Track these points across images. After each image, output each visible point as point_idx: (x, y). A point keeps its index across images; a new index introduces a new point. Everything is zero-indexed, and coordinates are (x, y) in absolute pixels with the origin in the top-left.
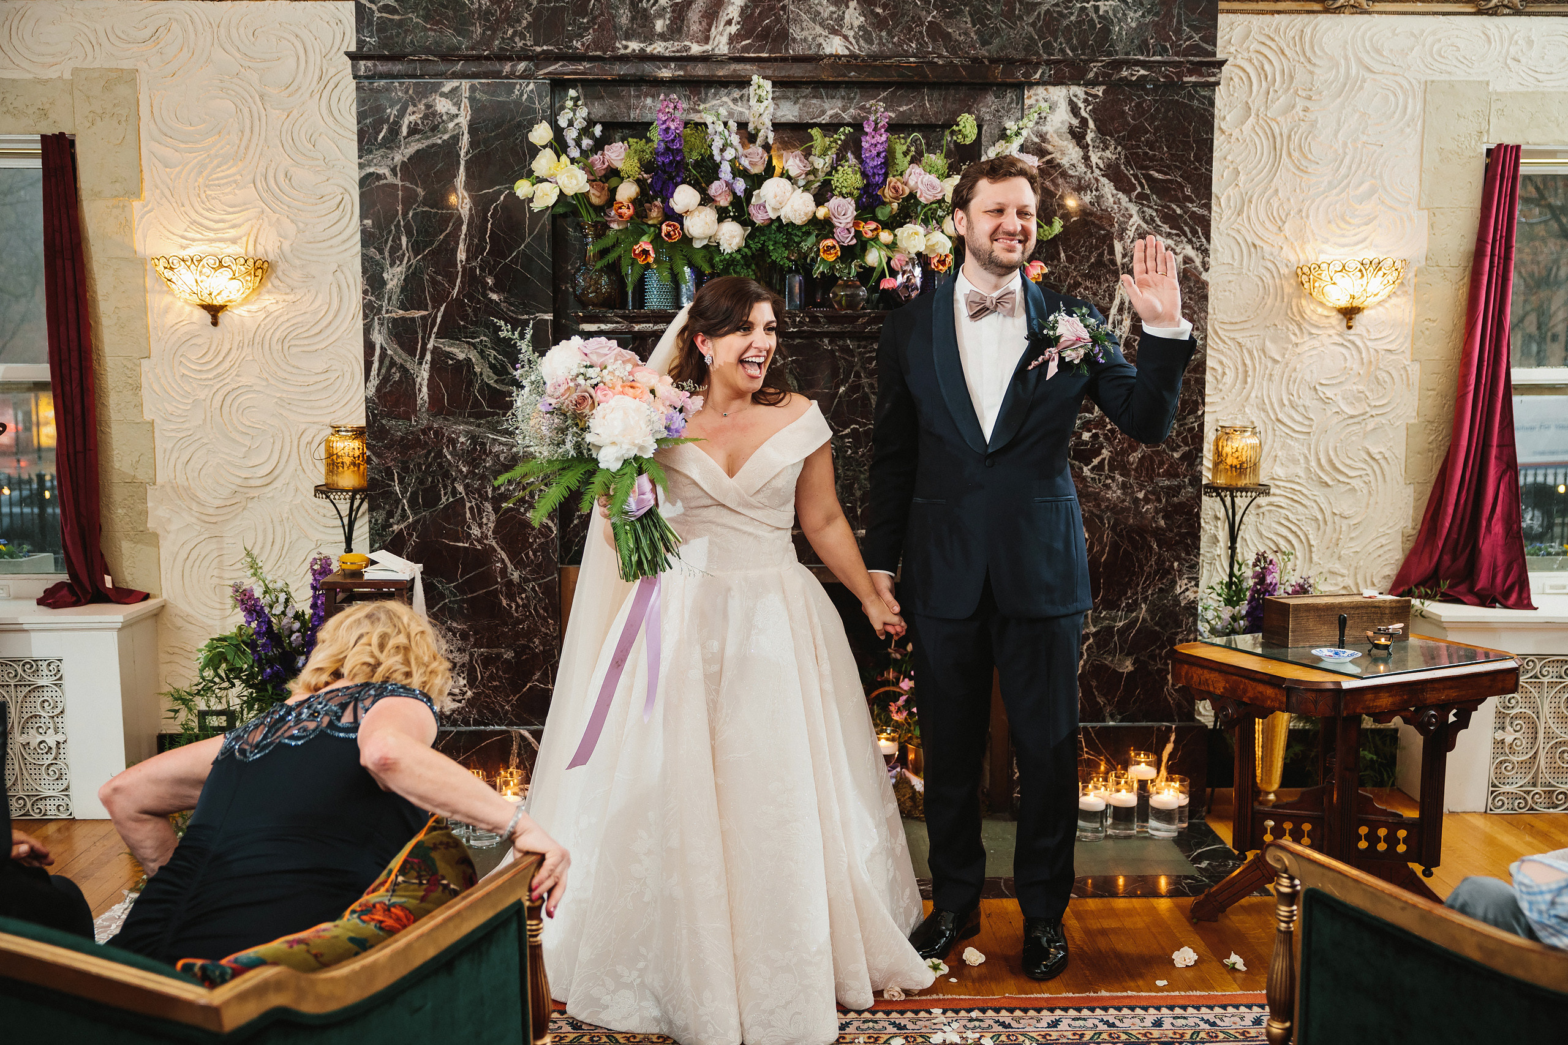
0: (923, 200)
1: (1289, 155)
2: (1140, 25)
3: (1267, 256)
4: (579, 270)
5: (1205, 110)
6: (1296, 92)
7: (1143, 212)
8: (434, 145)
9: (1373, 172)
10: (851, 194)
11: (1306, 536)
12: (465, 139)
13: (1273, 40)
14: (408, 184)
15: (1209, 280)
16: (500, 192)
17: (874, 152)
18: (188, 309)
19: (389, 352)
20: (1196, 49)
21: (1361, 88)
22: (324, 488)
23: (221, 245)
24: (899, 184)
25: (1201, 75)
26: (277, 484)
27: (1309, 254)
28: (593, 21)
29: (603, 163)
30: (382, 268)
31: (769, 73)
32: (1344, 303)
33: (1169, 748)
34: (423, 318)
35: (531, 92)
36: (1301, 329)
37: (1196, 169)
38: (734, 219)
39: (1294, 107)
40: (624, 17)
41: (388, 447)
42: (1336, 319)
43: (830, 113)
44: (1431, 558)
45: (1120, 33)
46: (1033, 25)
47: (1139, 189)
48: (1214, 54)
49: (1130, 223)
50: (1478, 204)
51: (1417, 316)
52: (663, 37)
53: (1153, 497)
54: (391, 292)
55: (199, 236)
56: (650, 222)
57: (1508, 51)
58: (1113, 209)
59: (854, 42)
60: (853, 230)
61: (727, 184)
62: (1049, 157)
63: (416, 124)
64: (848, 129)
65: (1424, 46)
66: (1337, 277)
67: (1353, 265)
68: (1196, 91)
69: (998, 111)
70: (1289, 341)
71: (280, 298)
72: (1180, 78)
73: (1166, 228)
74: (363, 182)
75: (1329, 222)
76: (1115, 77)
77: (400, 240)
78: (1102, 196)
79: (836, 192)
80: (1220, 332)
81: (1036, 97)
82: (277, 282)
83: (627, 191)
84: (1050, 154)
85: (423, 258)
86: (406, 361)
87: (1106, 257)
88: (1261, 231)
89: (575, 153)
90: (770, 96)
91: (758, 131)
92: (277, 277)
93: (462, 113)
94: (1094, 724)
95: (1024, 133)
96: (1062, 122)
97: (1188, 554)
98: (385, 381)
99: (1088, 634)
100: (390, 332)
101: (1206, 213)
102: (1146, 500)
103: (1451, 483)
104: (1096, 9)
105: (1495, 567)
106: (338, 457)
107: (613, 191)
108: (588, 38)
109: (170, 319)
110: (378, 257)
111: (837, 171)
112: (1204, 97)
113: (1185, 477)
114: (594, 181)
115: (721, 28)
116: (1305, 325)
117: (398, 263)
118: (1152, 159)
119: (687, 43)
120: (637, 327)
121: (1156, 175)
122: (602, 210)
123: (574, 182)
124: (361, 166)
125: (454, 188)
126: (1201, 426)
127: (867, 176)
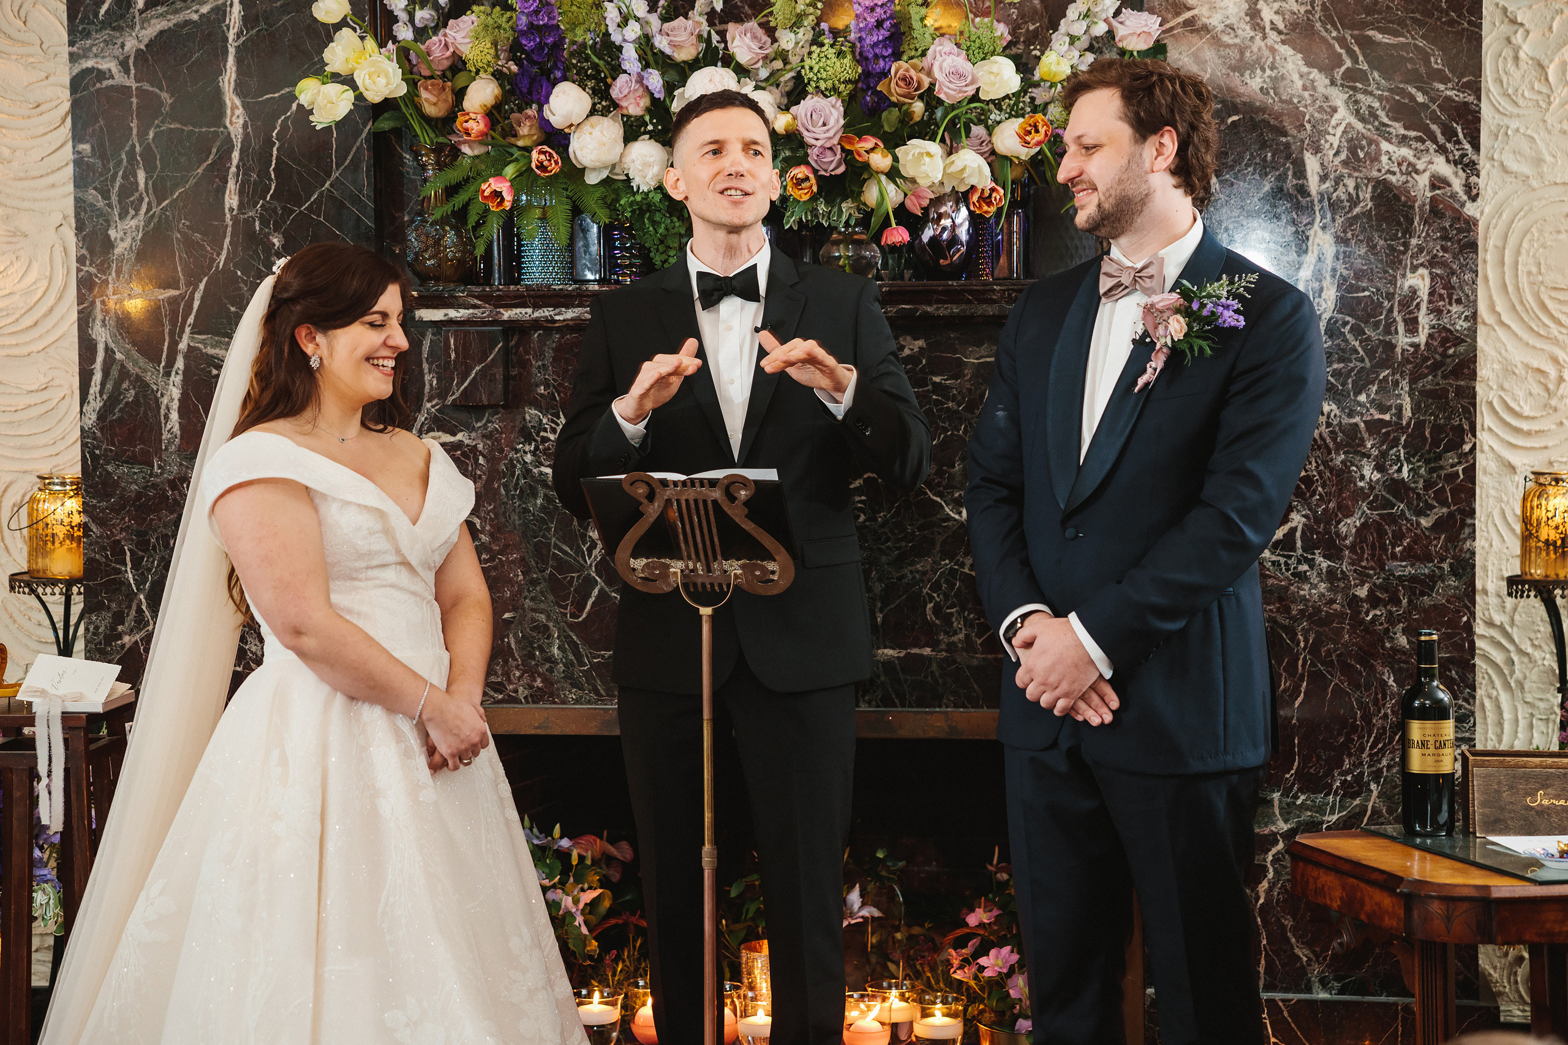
0: (942, 96)
4: (412, 221)
7: (1356, 102)
8: (187, 23)
10: (835, 89)
14: (146, 86)
15: (1478, 216)
16: (287, 100)
17: (872, 20)
19: (119, 356)
22: (26, 578)
24: (913, 73)
29: (446, 46)
30: (108, 221)
34: (172, 300)
37: (1453, 22)
41: (117, 510)
47: (1348, 63)
49: (1333, 122)
53: (1384, 596)
54: (121, 259)
56: (520, 143)
58: (1301, 98)
61: (640, 80)
62: (1187, 15)
73: (1398, 128)
74: (77, 84)
77: (135, 176)
78: (1283, 78)
79: (810, 89)
80: (1550, 305)
83: (481, 94)
84: (1189, 9)
85: (170, 205)
86: (145, 371)
87: (1291, 182)
94: (1290, 996)
99: (1274, 834)
101: (1471, 99)
102: (1373, 600)
106: (47, 524)
107: (460, 94)
110: (101, 203)
113: (1443, 560)
114: (432, 77)
117: (132, 212)
120: (507, 314)
121: (1379, 37)
122: (446, 123)
123: (382, 81)
124: (73, 58)
125: (218, 94)
126: (1471, 471)
127: (867, 59)
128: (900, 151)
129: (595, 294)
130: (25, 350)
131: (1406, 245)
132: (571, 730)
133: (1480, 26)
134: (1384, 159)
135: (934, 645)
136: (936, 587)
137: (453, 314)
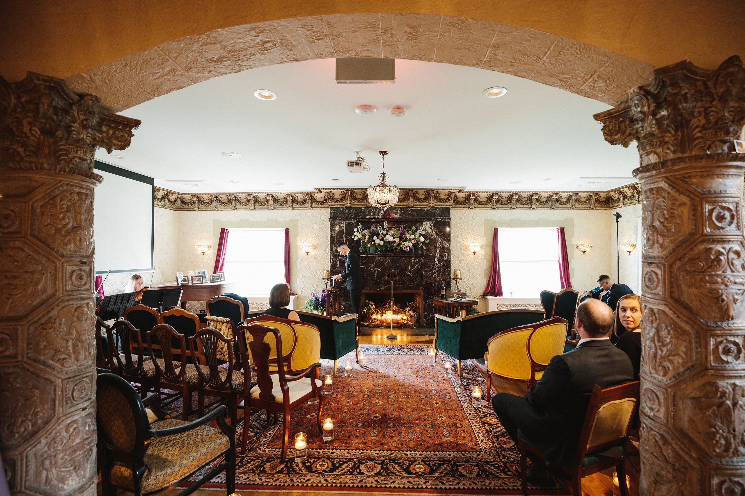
0: (408, 238)
2: (439, 213)
3: (462, 244)
8: (340, 231)
9: (477, 232)
12: (345, 230)
13: (461, 213)
14: (336, 236)
15: (451, 248)
16: (349, 237)
17: (401, 231)
18: (304, 253)
19: (333, 260)
20: (447, 216)
21: (474, 220)
22: (323, 279)
23: (309, 244)
24: (405, 236)
25: (448, 220)
26: (316, 278)
27: (468, 244)
29: (364, 233)
31: (387, 220)
32: (473, 251)
35: (354, 223)
36: (467, 255)
38: (382, 241)
40: (367, 213)
42: (473, 254)
43: (396, 225)
44: (488, 290)
46: (424, 213)
47: (440, 236)
48: (450, 217)
49: (439, 240)
50: (493, 236)
51: (484, 253)
52: (372, 215)
53: (443, 280)
55: (306, 242)
56: (370, 241)
57: (496, 215)
59: (399, 215)
60: (399, 242)
61: (381, 236)
63: (338, 228)
64: (398, 228)
65: (483, 214)
66: (472, 248)
67: (474, 246)
69: (419, 226)
70: (465, 257)
72: (445, 220)
73: (444, 241)
74: (330, 236)
75: (470, 240)
76: (436, 220)
77: (335, 243)
78: (435, 237)
79: (396, 237)
81: (425, 223)
82: (318, 249)
83: (367, 237)
84: (427, 231)
86: (336, 261)
89: (360, 232)
90: (387, 223)
91: (386, 228)
93: (344, 226)
95: (423, 228)
96: (429, 227)
97: (449, 288)
98: (333, 263)
100: (333, 256)
101: (450, 239)
104: (433, 211)
105: (498, 291)
108: (362, 216)
109: (301, 254)
110: (332, 246)
111: (396, 234)
112: (449, 223)
113: (448, 277)
114: (363, 236)
118: (442, 231)
119: (375, 216)
120: (368, 256)
121: (442, 234)
122: (364, 240)
123: (359, 236)
125: (343, 236)
126: (450, 269)
127: (401, 235)
128: (405, 243)
129: (376, 254)
131: (445, 251)
134: (443, 244)
135: (405, 284)
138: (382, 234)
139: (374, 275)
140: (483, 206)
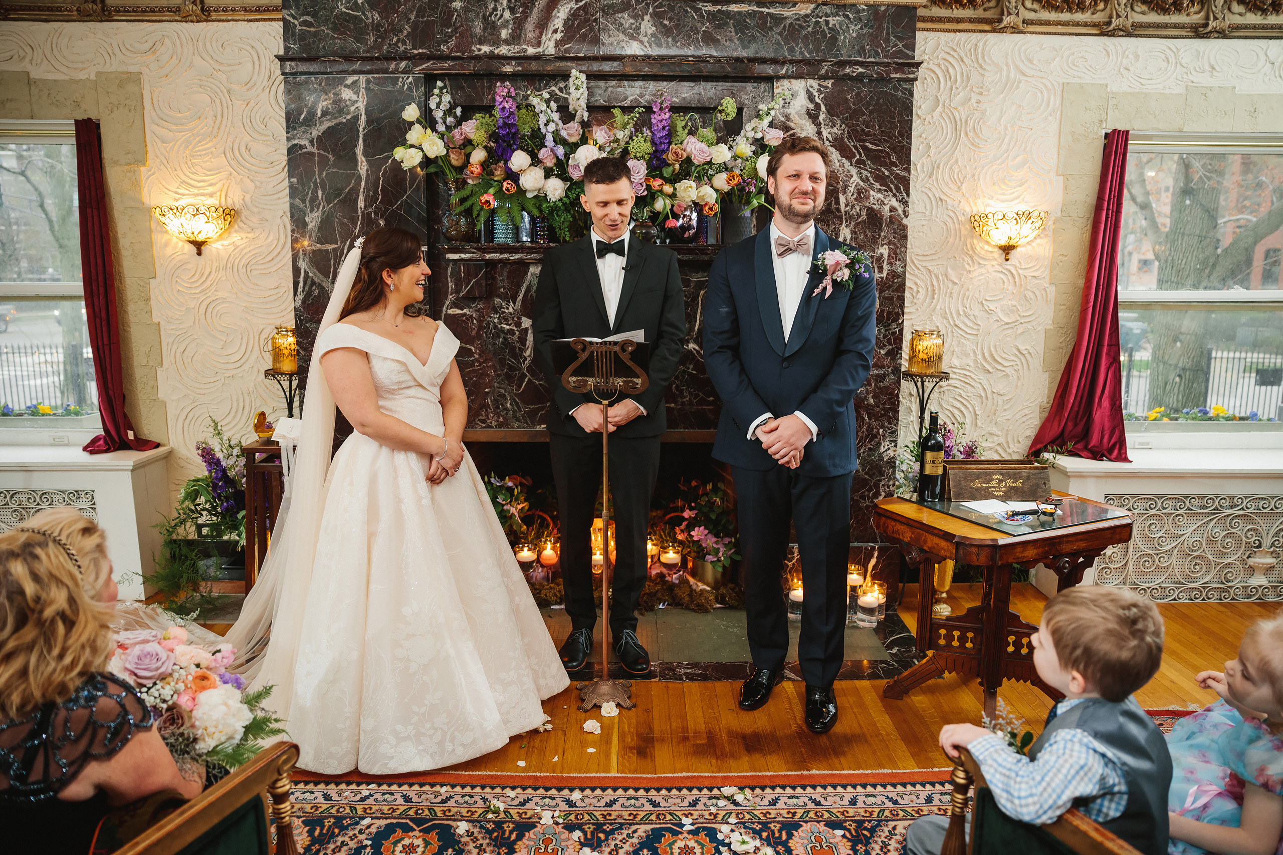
0: (695, 162)
1: (966, 134)
2: (859, 35)
3: (949, 207)
4: (444, 214)
5: (907, 99)
6: (972, 90)
7: (861, 173)
8: (341, 123)
9: (1025, 148)
10: (643, 157)
11: (973, 407)
12: (363, 119)
13: (955, 51)
14: (322, 152)
15: (908, 224)
16: (389, 157)
17: (660, 126)
18: (181, 244)
19: (311, 275)
20: (899, 54)
21: (1018, 87)
22: (272, 372)
23: (203, 198)
24: (679, 150)
25: (904, 73)
26: (246, 367)
27: (979, 206)
28: (455, 30)
29: (461, 134)
30: (305, 214)
31: (584, 68)
32: (1003, 242)
33: (873, 561)
34: (334, 249)
35: (411, 83)
36: (973, 261)
37: (900, 142)
38: (557, 176)
39: (970, 100)
40: (478, 28)
42: (998, 255)
43: (630, 98)
44: (1059, 425)
45: (844, 41)
46: (780, 34)
47: (858, 157)
48: (913, 58)
49: (851, 181)
50: (1098, 172)
51: (1054, 252)
52: (507, 42)
54: (311, 231)
55: (187, 192)
56: (496, 179)
57: (1121, 63)
58: (838, 171)
59: (647, 45)
60: (644, 185)
61: (552, 150)
62: (792, 132)
63: (327, 108)
64: (641, 110)
65: (1062, 57)
66: (999, 224)
67: (1011, 215)
68: (900, 85)
69: (755, 98)
70: (965, 269)
71: (244, 235)
72: (888, 75)
73: (877, 185)
74: (290, 151)
75: (994, 184)
76: (841, 73)
77: (317, 193)
79: (632, 157)
80: (916, 262)
81: (783, 87)
82: (242, 225)
83: (478, 156)
85: (333, 206)
86: (322, 281)
87: (834, 206)
88: (945, 189)
89: (441, 128)
90: (585, 85)
91: (577, 111)
92: (241, 221)
93: (361, 99)
95: (773, 113)
96: (802, 106)
97: (890, 423)
98: (308, 295)
100: (311, 259)
101: (906, 175)
103: (1075, 371)
104: (827, 23)
105: (1103, 431)
106: (280, 349)
107: (468, 156)
108: (452, 43)
109: (169, 251)
111: (633, 140)
112: (906, 89)
113: (889, 367)
114: (455, 148)
115: (549, 35)
116: (976, 257)
117: (316, 209)
118: (867, 134)
119: (524, 47)
120: (488, 256)
121: (870, 146)
122: (460, 169)
123: (435, 148)
124: (288, 139)
125: (355, 155)
126: (901, 331)
127: (656, 144)
128: (677, 185)
129: (529, 248)
130: (268, 271)
131: (879, 235)
132: (516, 440)
133: (910, 144)
134: (871, 198)
135: (675, 403)
136: (677, 378)
137: (463, 256)
138: (559, 140)
139: (517, 354)
140: (1065, 16)
